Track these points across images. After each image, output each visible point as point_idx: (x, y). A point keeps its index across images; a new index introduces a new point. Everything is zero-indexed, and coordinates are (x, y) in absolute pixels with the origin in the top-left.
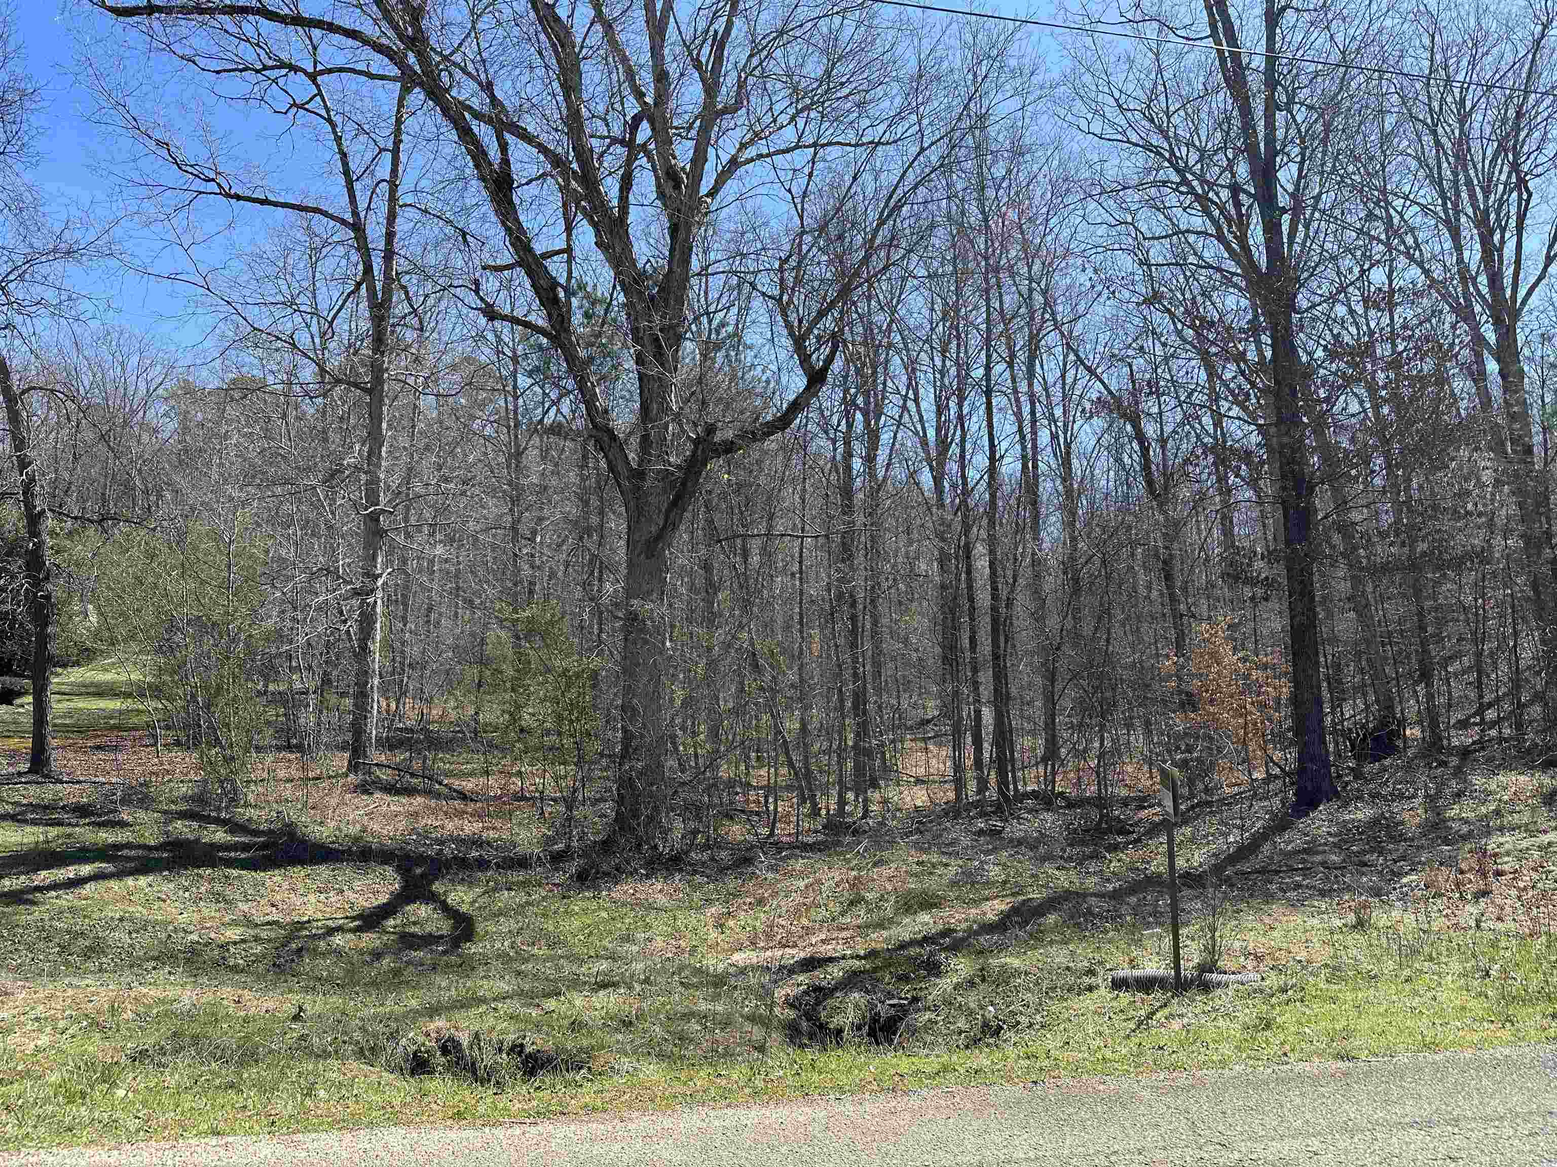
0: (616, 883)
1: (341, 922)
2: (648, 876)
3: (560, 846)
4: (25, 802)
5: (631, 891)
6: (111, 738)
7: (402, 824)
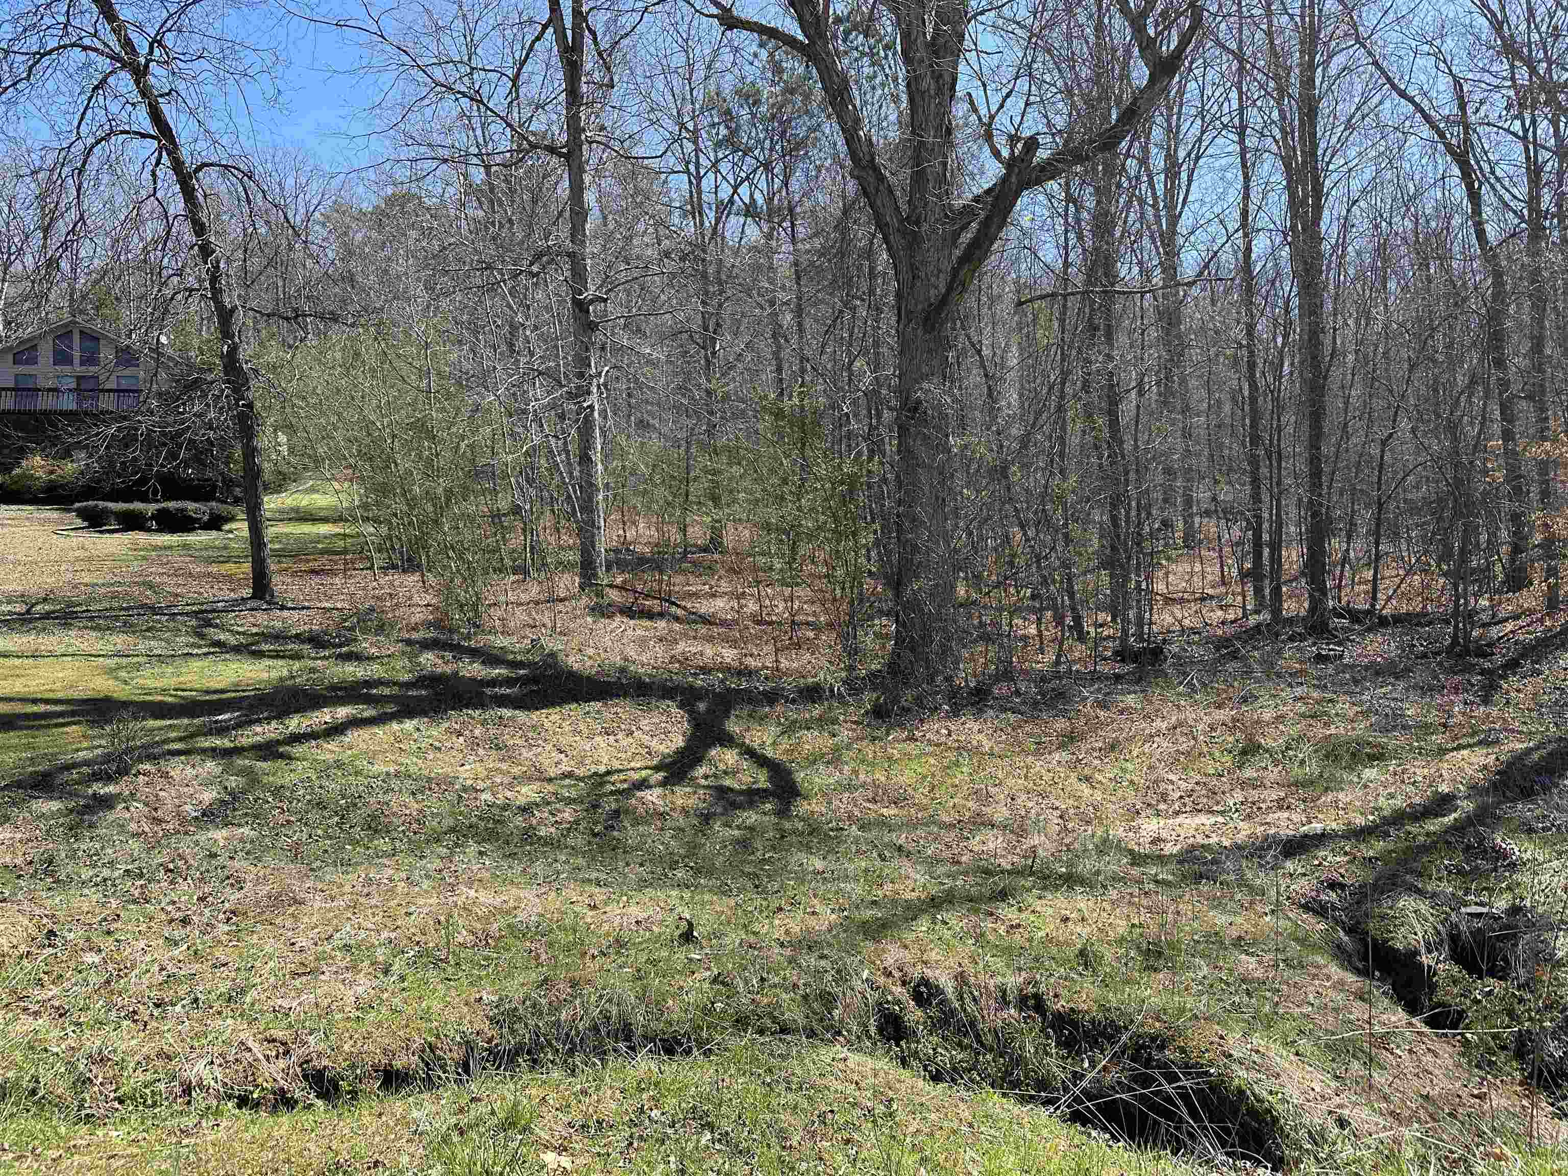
0: (923, 721)
1: (644, 773)
2: (955, 714)
4: (255, 630)
6: (323, 562)
7: (658, 651)
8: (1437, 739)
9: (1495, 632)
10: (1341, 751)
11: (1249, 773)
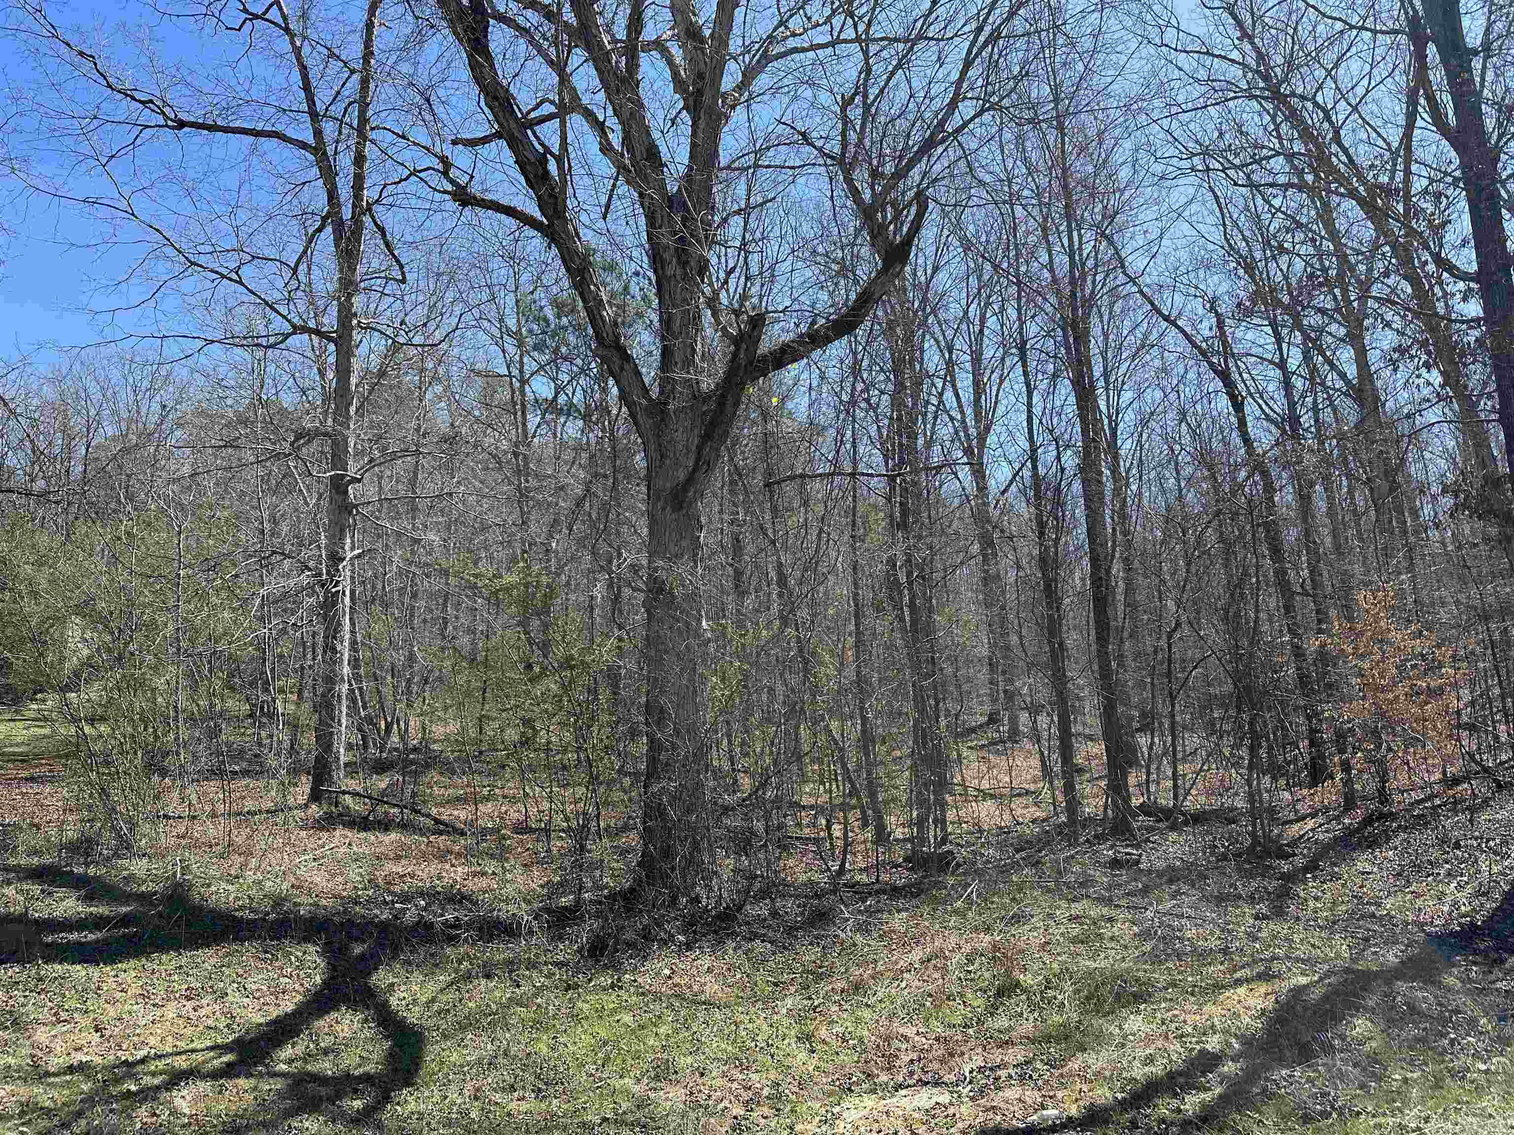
0: (645, 958)
1: (201, 1057)
2: (689, 946)
3: (565, 901)
5: (667, 972)
7: (354, 874)
8: (1216, 970)
9: (1295, 830)
10: (1105, 991)
11: (1002, 1022)
